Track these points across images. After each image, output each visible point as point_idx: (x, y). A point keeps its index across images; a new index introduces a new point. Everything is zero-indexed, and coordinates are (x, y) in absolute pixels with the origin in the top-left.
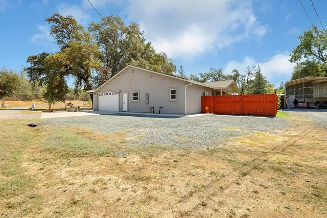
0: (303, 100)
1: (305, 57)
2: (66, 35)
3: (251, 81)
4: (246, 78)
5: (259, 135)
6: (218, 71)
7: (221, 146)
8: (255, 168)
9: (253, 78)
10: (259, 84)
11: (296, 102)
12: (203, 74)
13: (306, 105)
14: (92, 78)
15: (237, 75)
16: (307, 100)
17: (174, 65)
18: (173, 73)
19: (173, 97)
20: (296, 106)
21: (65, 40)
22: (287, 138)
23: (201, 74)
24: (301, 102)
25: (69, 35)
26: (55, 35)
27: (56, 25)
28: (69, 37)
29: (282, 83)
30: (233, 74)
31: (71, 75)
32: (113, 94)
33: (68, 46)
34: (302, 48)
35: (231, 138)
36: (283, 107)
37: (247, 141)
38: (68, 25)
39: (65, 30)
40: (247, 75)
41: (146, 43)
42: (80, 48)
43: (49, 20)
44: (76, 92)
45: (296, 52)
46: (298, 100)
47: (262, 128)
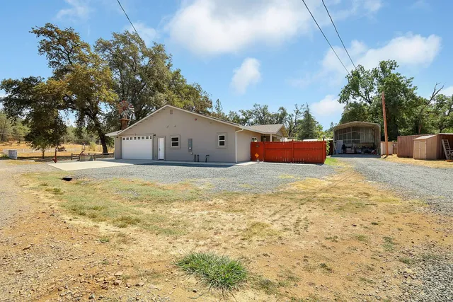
0: (350, 145)
1: (353, 98)
2: (64, 54)
3: (300, 121)
4: (294, 118)
5: (311, 181)
6: (262, 108)
7: (282, 190)
8: (308, 201)
9: (302, 118)
10: (308, 125)
11: (344, 147)
12: (245, 111)
13: (353, 150)
14: (103, 114)
15: (284, 114)
16: (354, 145)
17: (209, 100)
18: (208, 109)
19: (222, 143)
20: (344, 152)
21: (62, 61)
22: (331, 183)
23: (242, 112)
24: (349, 147)
25: (68, 55)
26: (46, 53)
27: (48, 39)
28: (69, 58)
29: (332, 123)
30: (280, 113)
31: (70, 109)
32: (143, 138)
33: (66, 70)
34: (349, 89)
35: (288, 184)
36: (332, 153)
37: (301, 185)
38: (66, 40)
39: (62, 48)
40: (295, 114)
41: (173, 69)
42: (87, 74)
43: (38, 33)
44: (78, 132)
45: (344, 92)
46: (346, 145)
47: (312, 175)
